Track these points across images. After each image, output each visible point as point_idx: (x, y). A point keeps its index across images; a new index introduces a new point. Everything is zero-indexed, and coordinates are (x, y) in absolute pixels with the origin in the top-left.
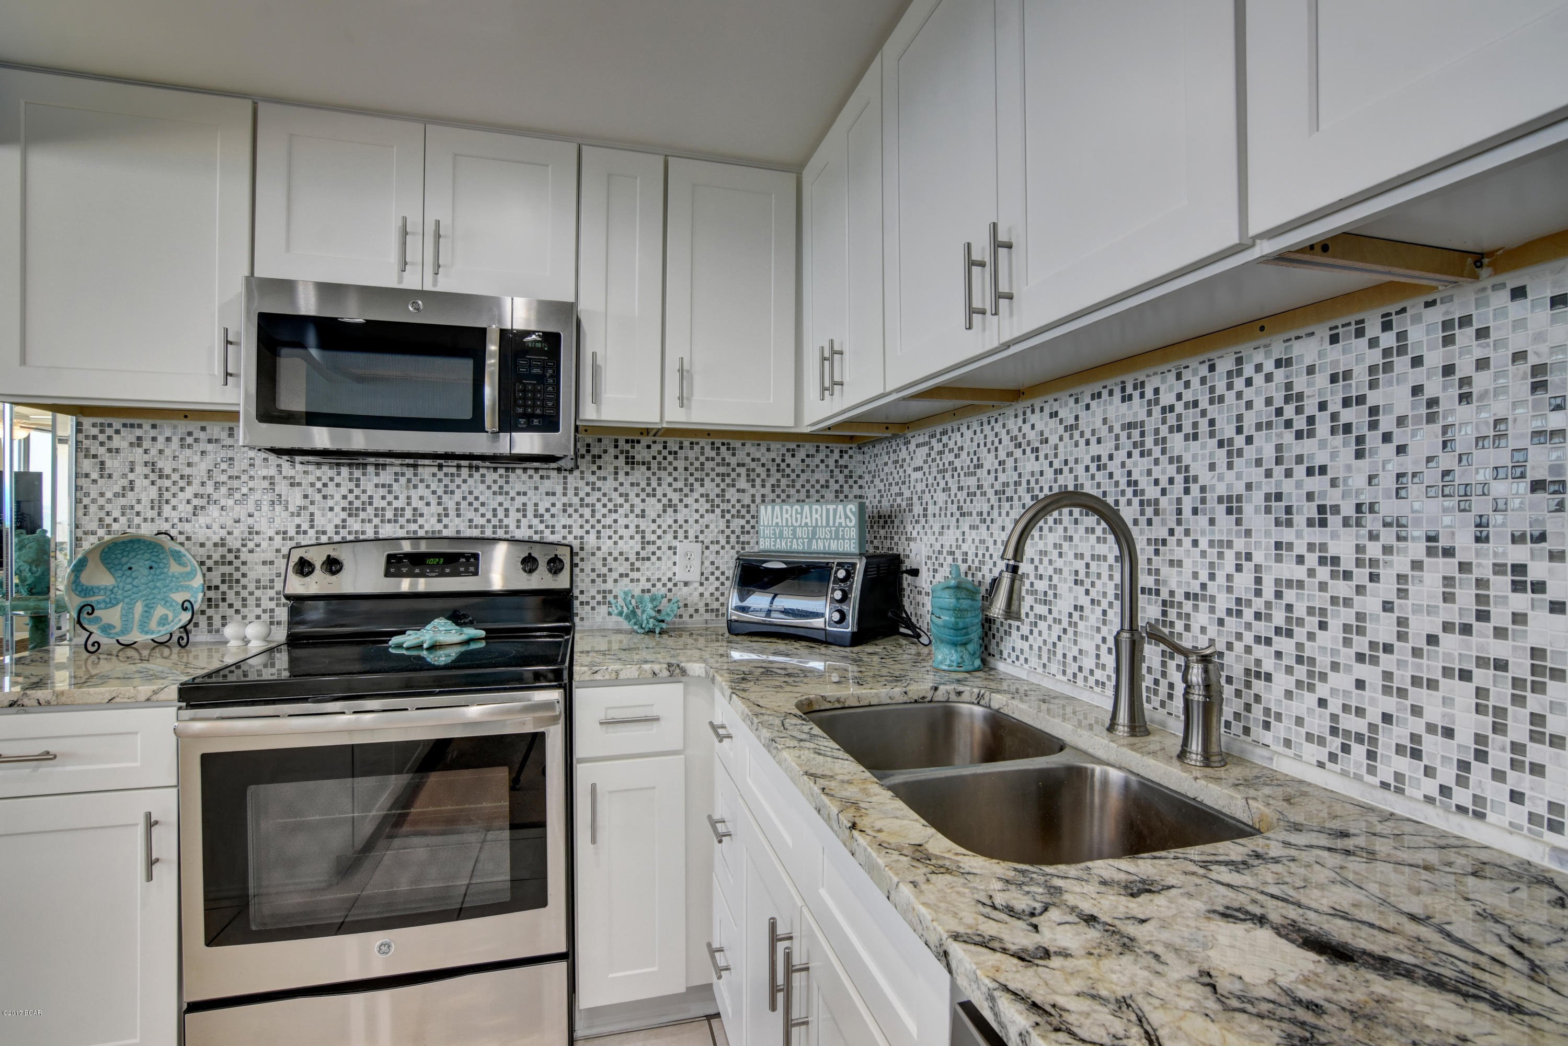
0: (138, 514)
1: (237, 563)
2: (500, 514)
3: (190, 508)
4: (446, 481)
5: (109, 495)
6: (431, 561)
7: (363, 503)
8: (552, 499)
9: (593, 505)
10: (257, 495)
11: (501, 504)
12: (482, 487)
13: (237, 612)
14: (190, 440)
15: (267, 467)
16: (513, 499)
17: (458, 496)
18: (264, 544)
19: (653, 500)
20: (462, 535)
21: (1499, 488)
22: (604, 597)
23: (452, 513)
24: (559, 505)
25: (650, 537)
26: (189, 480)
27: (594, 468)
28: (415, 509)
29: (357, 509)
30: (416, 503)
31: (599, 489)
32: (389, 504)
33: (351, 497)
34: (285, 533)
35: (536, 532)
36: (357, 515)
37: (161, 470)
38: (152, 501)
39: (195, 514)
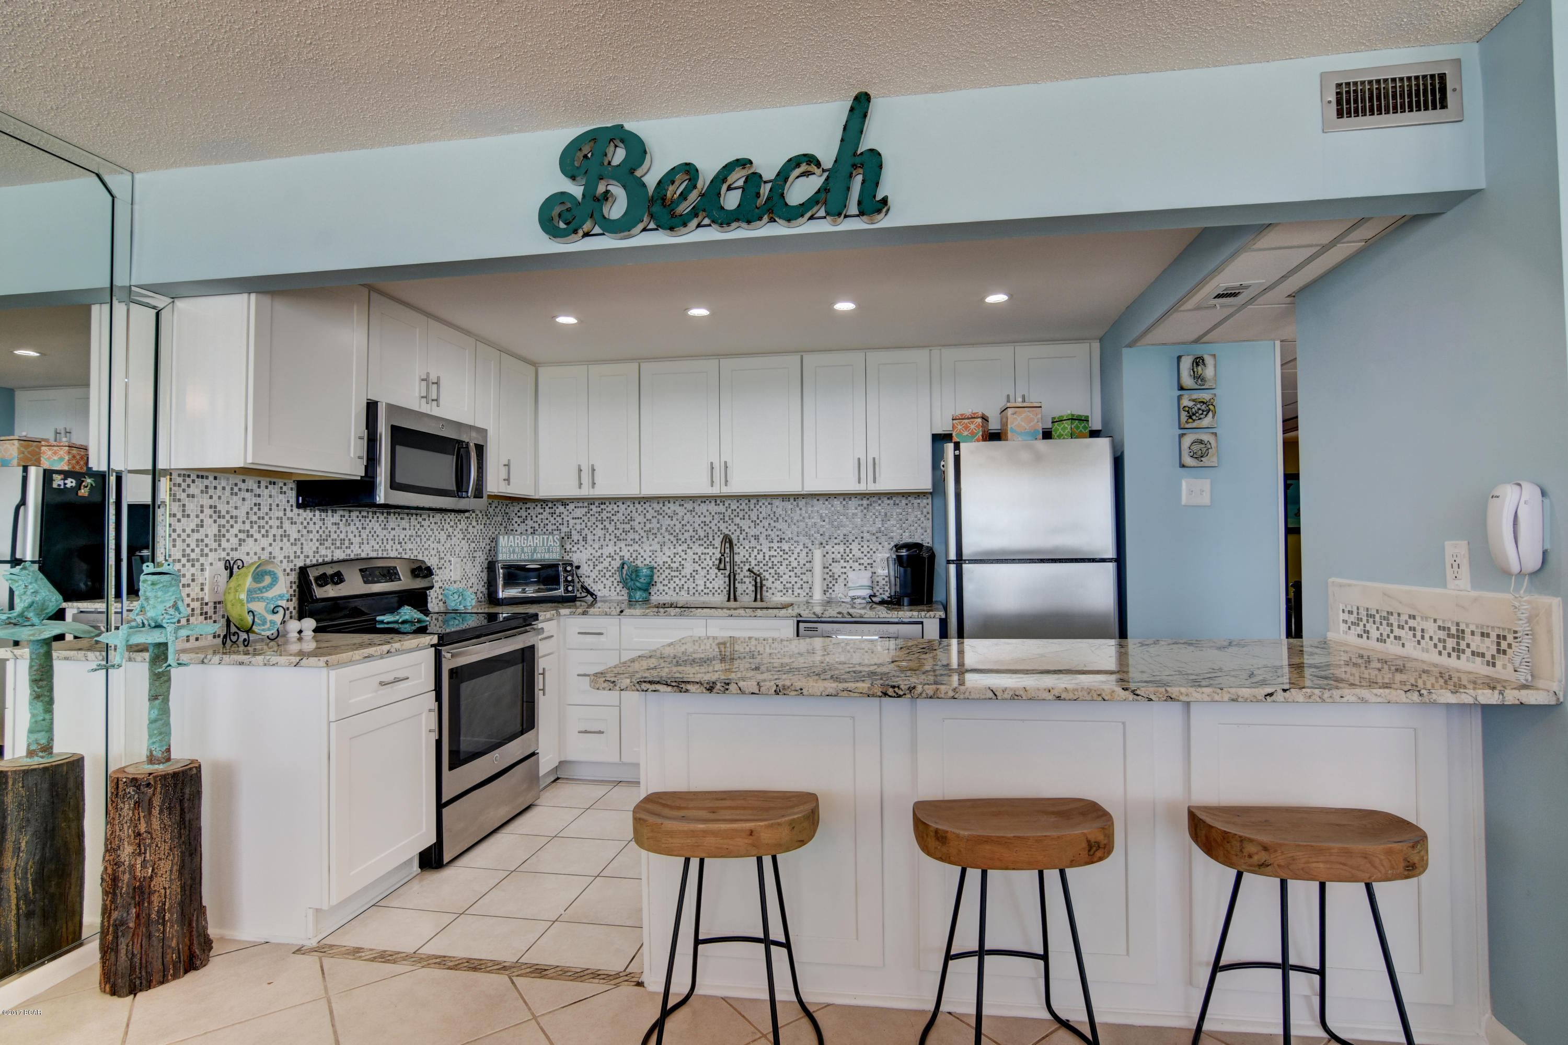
2: (385, 542)
7: (327, 536)
10: (274, 531)
11: (385, 535)
12: (377, 524)
14: (236, 489)
15: (278, 510)
17: (367, 531)
19: (442, 533)
20: (370, 556)
21: (816, 535)
23: (365, 542)
24: (408, 537)
25: (442, 555)
26: (235, 518)
28: (349, 540)
32: (338, 536)
33: (320, 531)
34: (289, 557)
36: (324, 544)
37: (220, 512)
38: (215, 535)
39: (240, 545)
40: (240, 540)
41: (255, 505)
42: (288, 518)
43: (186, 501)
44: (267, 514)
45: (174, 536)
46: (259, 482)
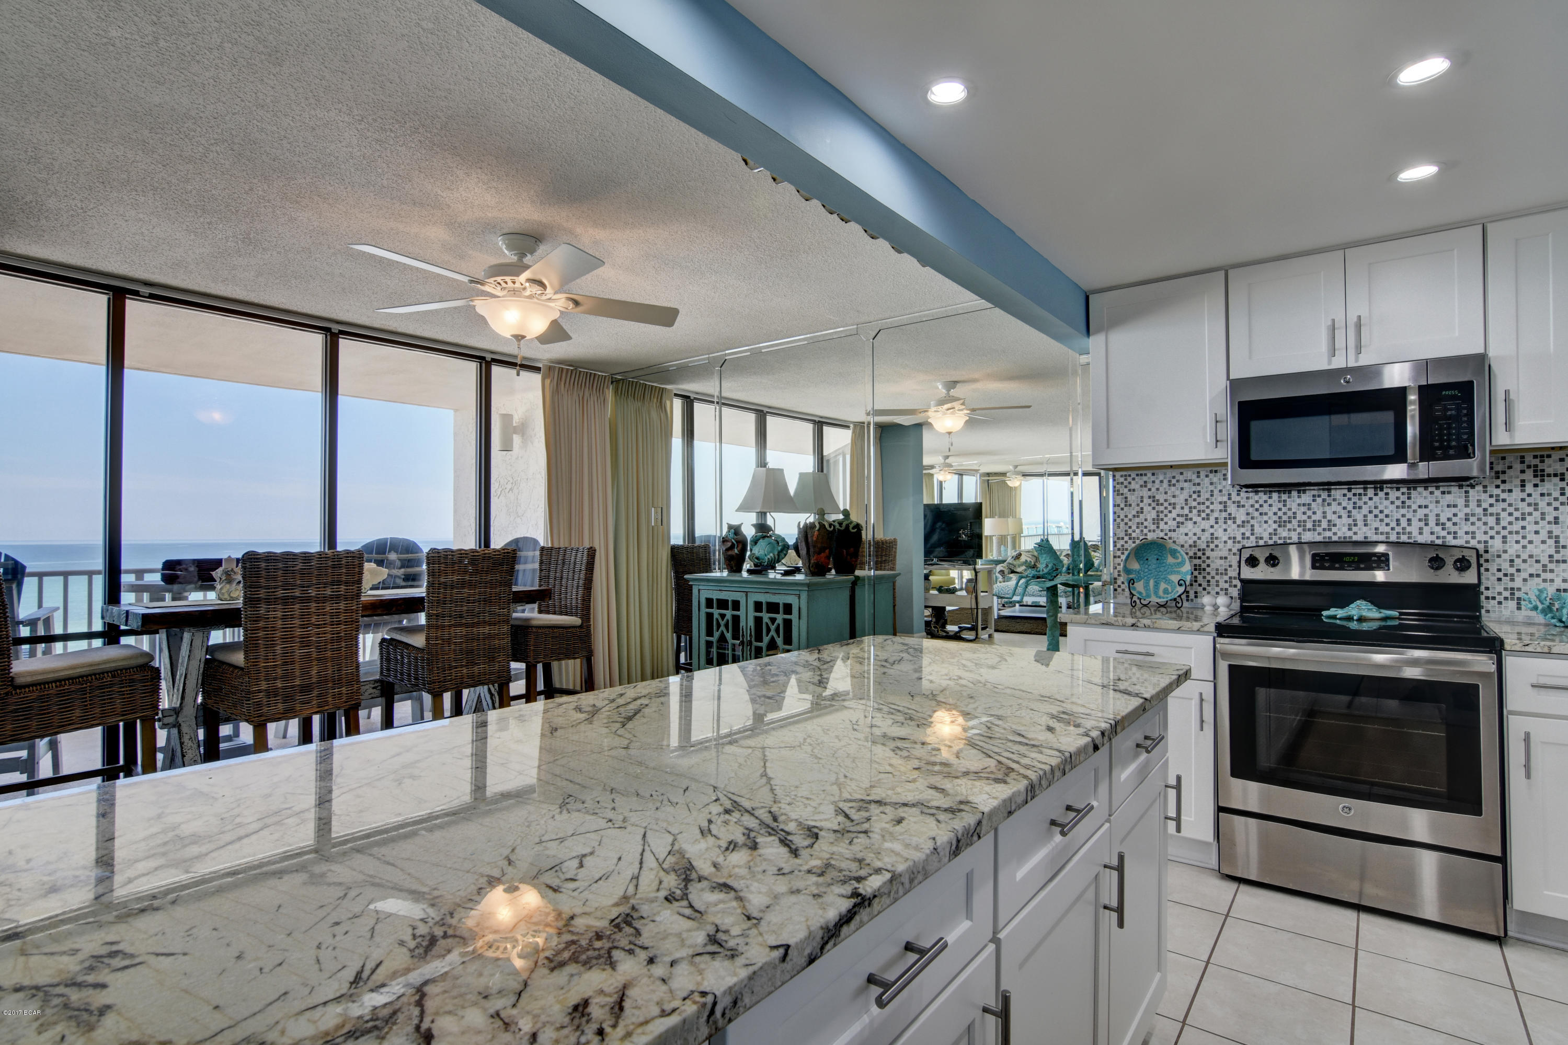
0: (1146, 527)
1: (1204, 558)
2: (1404, 523)
3: (1175, 523)
4: (1355, 499)
5: (1130, 516)
6: (1347, 559)
7: (1289, 517)
8: (1454, 510)
9: (1498, 514)
10: (1216, 514)
11: (1403, 516)
12: (1387, 503)
13: (1204, 589)
14: (1174, 481)
15: (1222, 496)
16: (1415, 511)
17: (1365, 510)
18: (1221, 546)
22: (1512, 594)
23: (1360, 523)
24: (1461, 515)
26: (1174, 505)
27: (1498, 482)
28: (1329, 521)
29: (1285, 522)
30: (1330, 516)
31: (1504, 500)
32: (1309, 517)
33: (1280, 514)
34: (1234, 538)
35: (1438, 538)
36: (1285, 526)
37: (1158, 500)
38: (1154, 519)
39: (1178, 527)
40: (1178, 523)
41: (1194, 492)
42: (1234, 502)
43: (1128, 494)
44: (1208, 499)
45: (1118, 520)
46: (1198, 472)
